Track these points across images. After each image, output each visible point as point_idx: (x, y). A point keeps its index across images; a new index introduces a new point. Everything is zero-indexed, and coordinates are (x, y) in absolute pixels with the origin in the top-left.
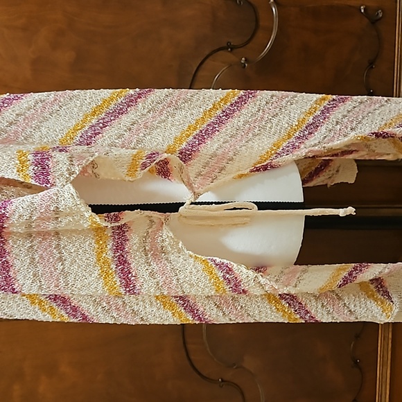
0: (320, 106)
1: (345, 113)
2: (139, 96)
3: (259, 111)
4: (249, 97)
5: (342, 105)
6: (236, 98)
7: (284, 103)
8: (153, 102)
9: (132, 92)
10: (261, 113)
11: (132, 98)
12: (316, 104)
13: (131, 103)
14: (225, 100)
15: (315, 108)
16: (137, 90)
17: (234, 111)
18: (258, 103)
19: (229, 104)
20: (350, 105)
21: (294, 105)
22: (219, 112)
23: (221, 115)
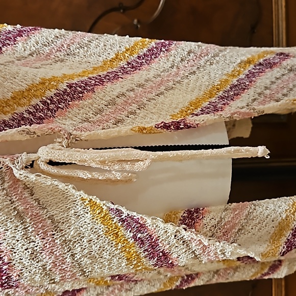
0: (245, 69)
1: (274, 80)
2: (20, 34)
3: (172, 67)
4: (161, 51)
5: (269, 72)
6: (145, 50)
7: (202, 62)
8: (37, 43)
9: (10, 28)
10: (175, 69)
11: (10, 35)
12: (240, 67)
13: (8, 42)
14: (131, 50)
15: (239, 72)
16: (18, 26)
17: (142, 64)
18: (171, 59)
19: (136, 56)
20: (278, 72)
21: (214, 66)
22: (123, 63)
23: (125, 66)
